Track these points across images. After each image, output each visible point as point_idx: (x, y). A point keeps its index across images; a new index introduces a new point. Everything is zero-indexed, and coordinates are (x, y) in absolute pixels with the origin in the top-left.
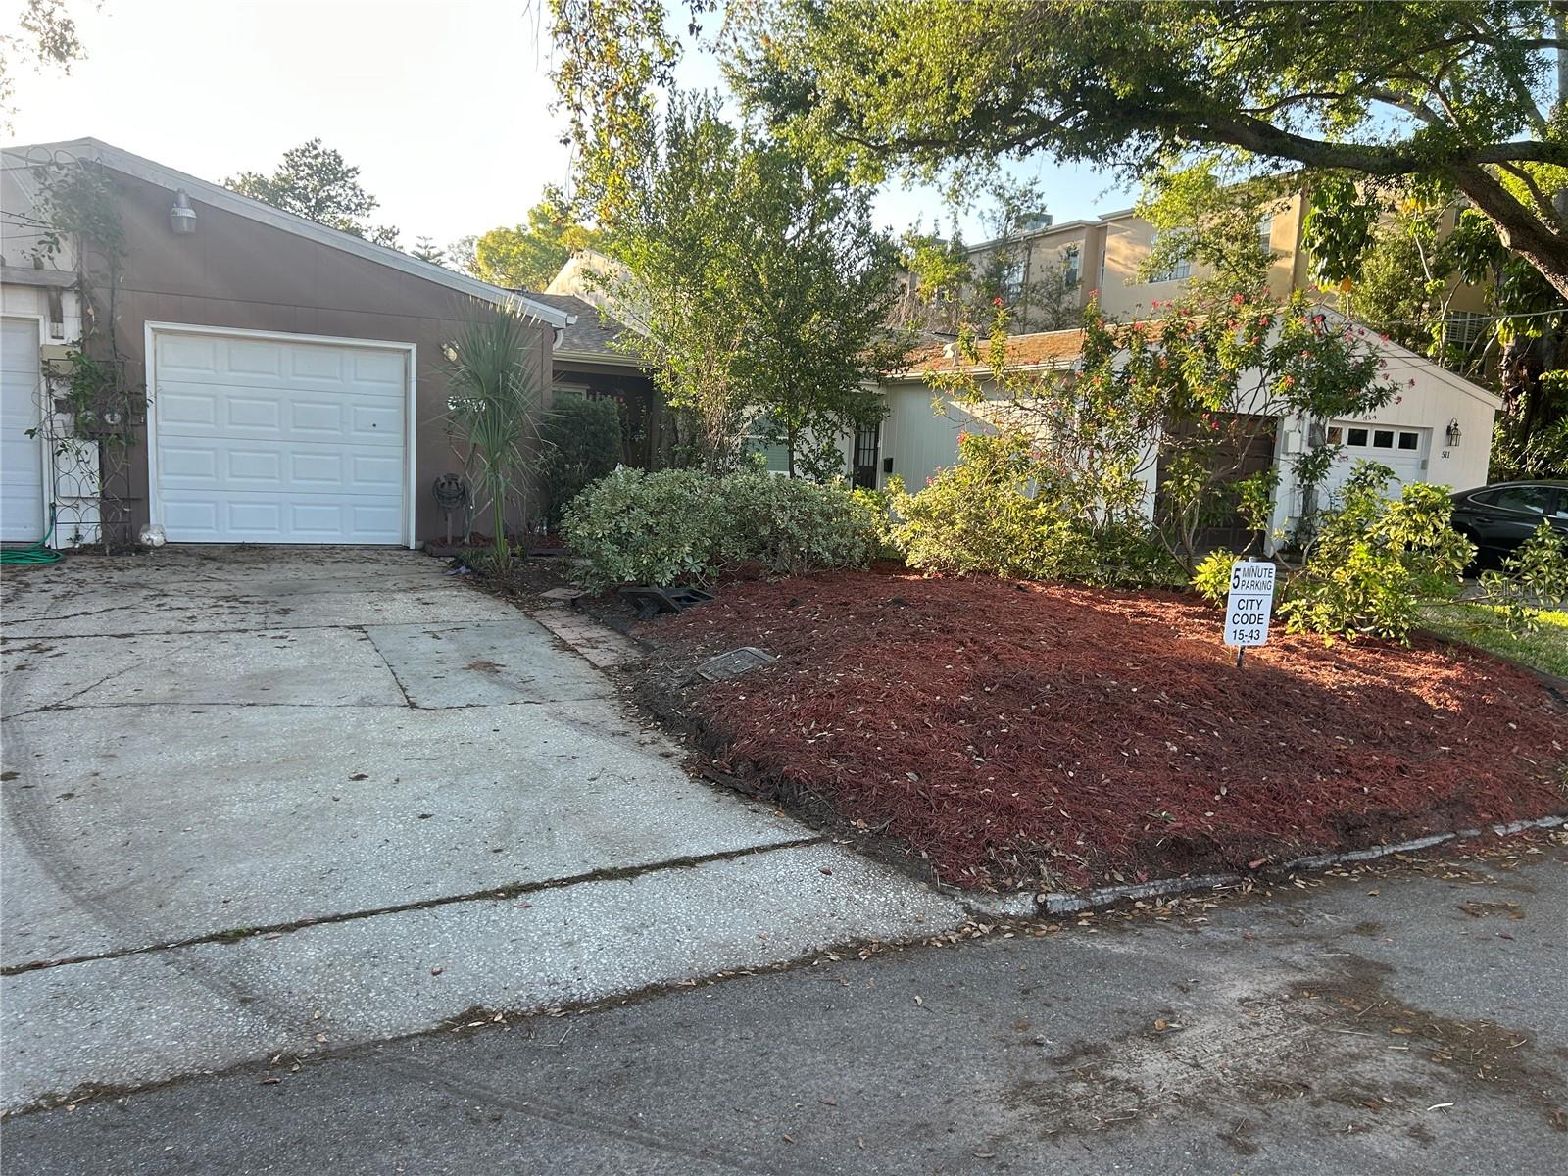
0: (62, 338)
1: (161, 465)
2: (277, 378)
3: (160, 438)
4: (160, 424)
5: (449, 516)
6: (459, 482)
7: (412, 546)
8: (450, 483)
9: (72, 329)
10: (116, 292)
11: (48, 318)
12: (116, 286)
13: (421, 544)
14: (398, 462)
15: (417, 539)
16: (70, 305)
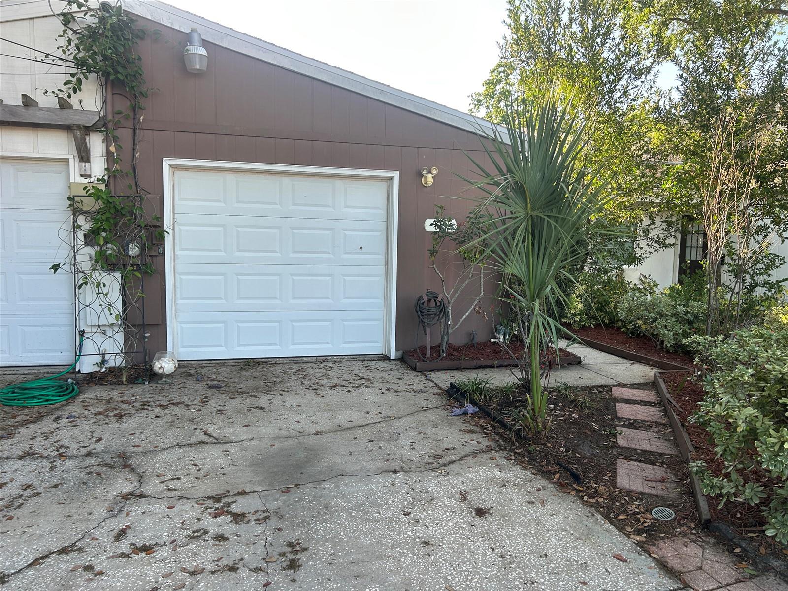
0: (90, 176)
1: (178, 290)
2: (278, 207)
3: (177, 266)
4: (177, 253)
5: (429, 330)
6: (439, 299)
7: (393, 357)
8: (430, 301)
9: (98, 167)
10: (137, 131)
11: (77, 158)
12: (137, 127)
13: (400, 353)
14: (380, 280)
15: (397, 350)
16: (97, 144)
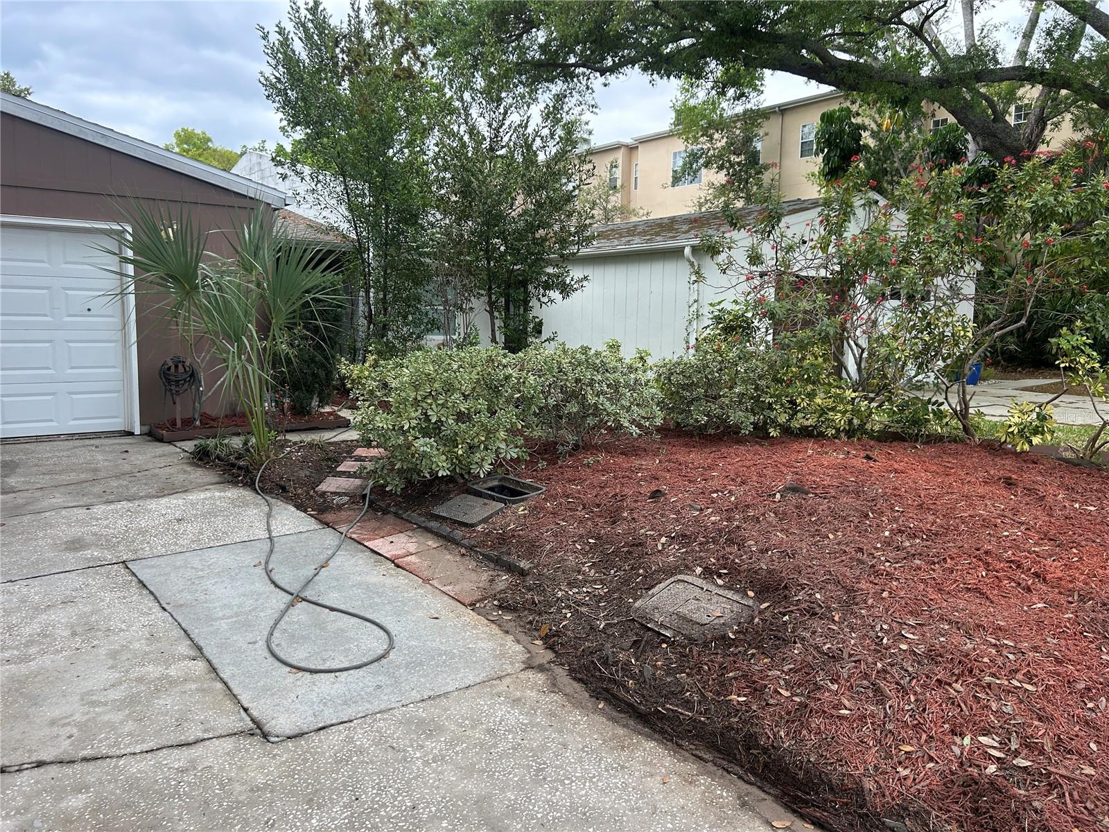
5: (178, 400)
6: (187, 364)
7: (137, 431)
8: (176, 367)
13: (146, 429)
14: (117, 346)
15: (142, 424)
